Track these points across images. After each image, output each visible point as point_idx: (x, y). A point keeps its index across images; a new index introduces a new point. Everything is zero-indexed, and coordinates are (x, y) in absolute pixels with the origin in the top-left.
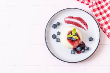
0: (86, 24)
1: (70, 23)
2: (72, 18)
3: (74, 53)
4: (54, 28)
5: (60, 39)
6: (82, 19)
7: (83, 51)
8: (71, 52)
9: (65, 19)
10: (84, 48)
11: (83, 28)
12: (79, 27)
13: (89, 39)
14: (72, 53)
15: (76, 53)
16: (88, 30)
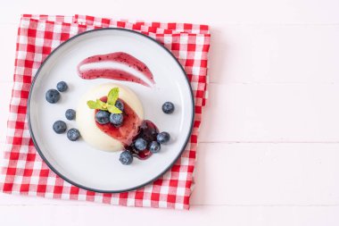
0: (143, 68)
1: (98, 77)
2: (100, 59)
3: (130, 162)
4: (53, 102)
5: (77, 131)
6: (128, 56)
7: (153, 147)
8: (121, 160)
9: (78, 67)
10: (155, 139)
11: (138, 81)
12: (127, 79)
13: (163, 109)
14: (124, 163)
15: (134, 158)
16: (154, 83)
